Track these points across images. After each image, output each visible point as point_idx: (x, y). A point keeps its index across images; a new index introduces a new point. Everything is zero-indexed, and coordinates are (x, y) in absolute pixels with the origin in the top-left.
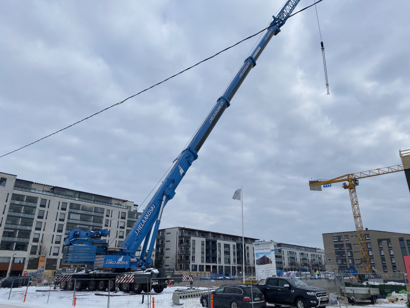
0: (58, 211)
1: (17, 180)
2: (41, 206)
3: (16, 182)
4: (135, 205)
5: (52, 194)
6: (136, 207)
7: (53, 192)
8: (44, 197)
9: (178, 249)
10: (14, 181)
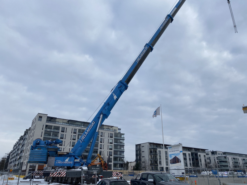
0: (72, 134)
1: (48, 117)
2: (62, 131)
3: (47, 118)
4: (119, 129)
5: (68, 124)
6: (119, 130)
7: (69, 123)
8: (63, 126)
9: (150, 157)
10: (46, 118)
